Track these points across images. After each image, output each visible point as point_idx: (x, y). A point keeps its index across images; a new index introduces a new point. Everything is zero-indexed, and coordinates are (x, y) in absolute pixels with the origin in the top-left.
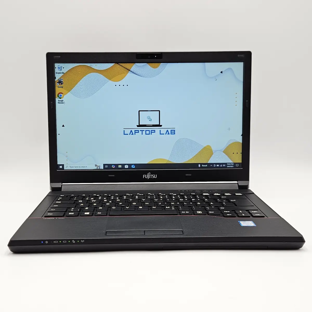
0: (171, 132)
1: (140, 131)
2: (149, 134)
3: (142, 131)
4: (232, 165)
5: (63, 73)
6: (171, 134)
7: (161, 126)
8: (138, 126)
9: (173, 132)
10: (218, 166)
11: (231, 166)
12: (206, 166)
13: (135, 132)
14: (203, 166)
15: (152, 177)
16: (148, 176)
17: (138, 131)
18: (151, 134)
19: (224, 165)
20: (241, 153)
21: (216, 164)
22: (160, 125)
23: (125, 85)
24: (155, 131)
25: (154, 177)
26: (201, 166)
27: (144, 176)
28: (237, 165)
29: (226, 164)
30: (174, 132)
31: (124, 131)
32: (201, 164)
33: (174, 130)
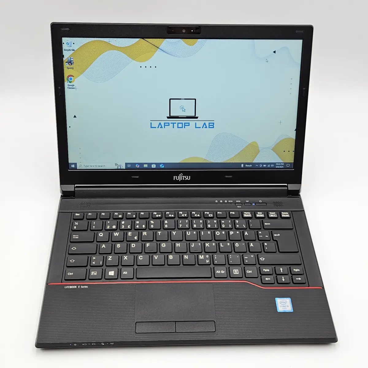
0: (209, 125)
1: (171, 123)
2: (182, 127)
3: (173, 123)
4: (282, 165)
5: (73, 50)
6: (209, 128)
7: (197, 118)
8: (168, 118)
9: (212, 125)
10: (264, 166)
11: (281, 167)
12: (251, 166)
13: (165, 125)
14: (246, 165)
15: (184, 178)
16: (180, 178)
17: (169, 123)
18: (185, 128)
19: (272, 166)
21: (263, 164)
22: (196, 116)
23: (153, 67)
24: (189, 123)
25: (188, 178)
26: (244, 166)
27: (174, 178)
28: (288, 165)
29: (274, 164)
30: (213, 125)
31: (151, 123)
32: (245, 164)
33: (213, 123)
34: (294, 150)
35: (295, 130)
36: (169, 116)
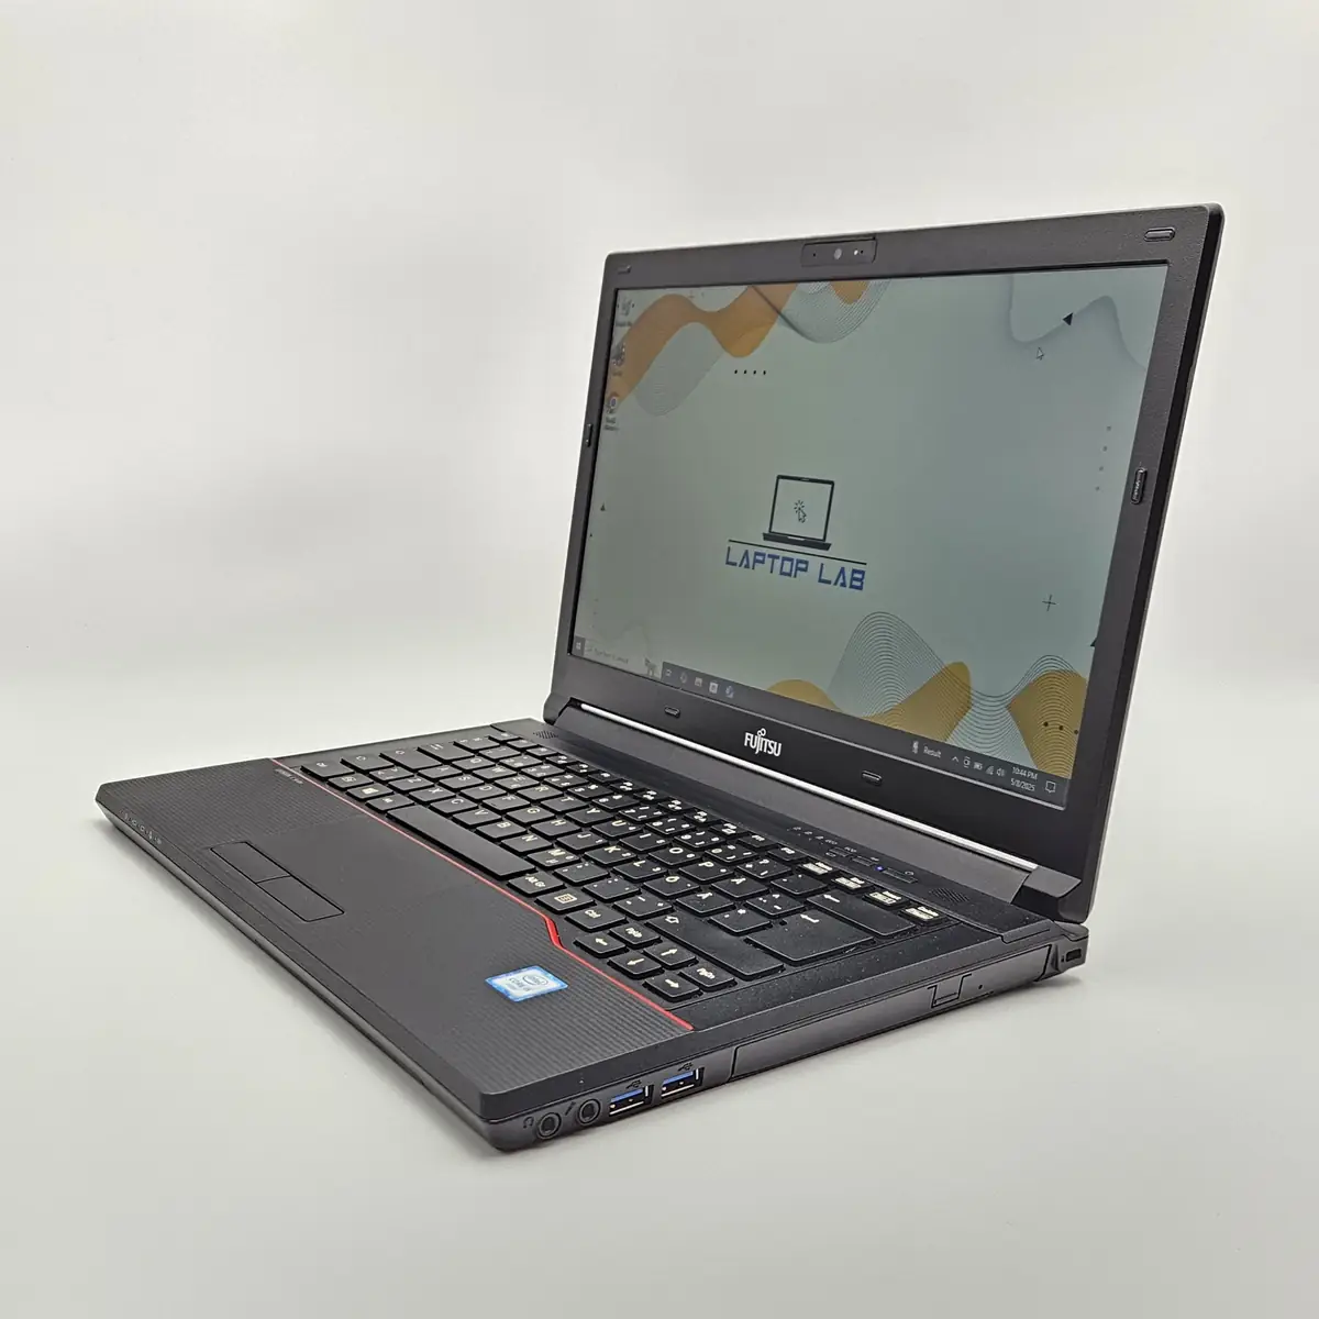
0: (853, 579)
1: (770, 556)
2: (789, 575)
3: (774, 557)
4: (1028, 780)
5: (629, 324)
6: (852, 586)
7: (826, 547)
8: (766, 537)
9: (857, 581)
10: (977, 766)
11: (1026, 786)
12: (938, 754)
13: (756, 561)
14: (927, 751)
15: (768, 749)
16: (758, 741)
17: (763, 555)
18: (795, 576)
19: (1001, 772)
20: (1076, 732)
21: (976, 757)
22: (827, 541)
23: (760, 373)
24: (806, 563)
25: (775, 750)
26: (921, 748)
27: (747, 739)
28: (1051, 787)
29: (1008, 766)
30: (861, 580)
31: (729, 548)
32: (923, 741)
33: (863, 573)
34: (1078, 729)
35: (1092, 645)
36: (767, 532)
